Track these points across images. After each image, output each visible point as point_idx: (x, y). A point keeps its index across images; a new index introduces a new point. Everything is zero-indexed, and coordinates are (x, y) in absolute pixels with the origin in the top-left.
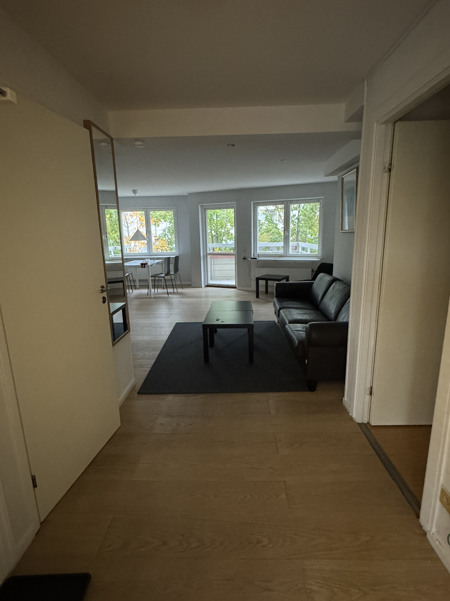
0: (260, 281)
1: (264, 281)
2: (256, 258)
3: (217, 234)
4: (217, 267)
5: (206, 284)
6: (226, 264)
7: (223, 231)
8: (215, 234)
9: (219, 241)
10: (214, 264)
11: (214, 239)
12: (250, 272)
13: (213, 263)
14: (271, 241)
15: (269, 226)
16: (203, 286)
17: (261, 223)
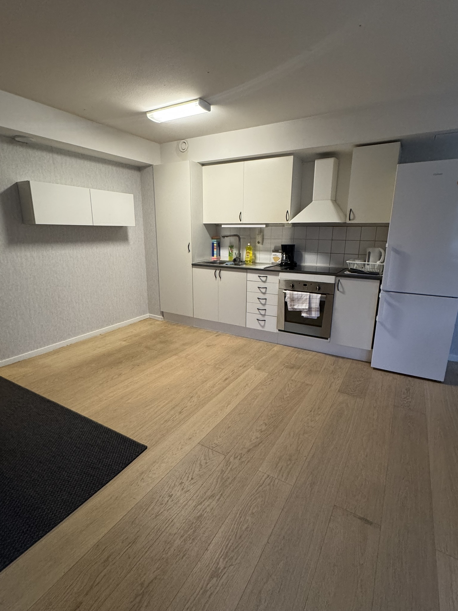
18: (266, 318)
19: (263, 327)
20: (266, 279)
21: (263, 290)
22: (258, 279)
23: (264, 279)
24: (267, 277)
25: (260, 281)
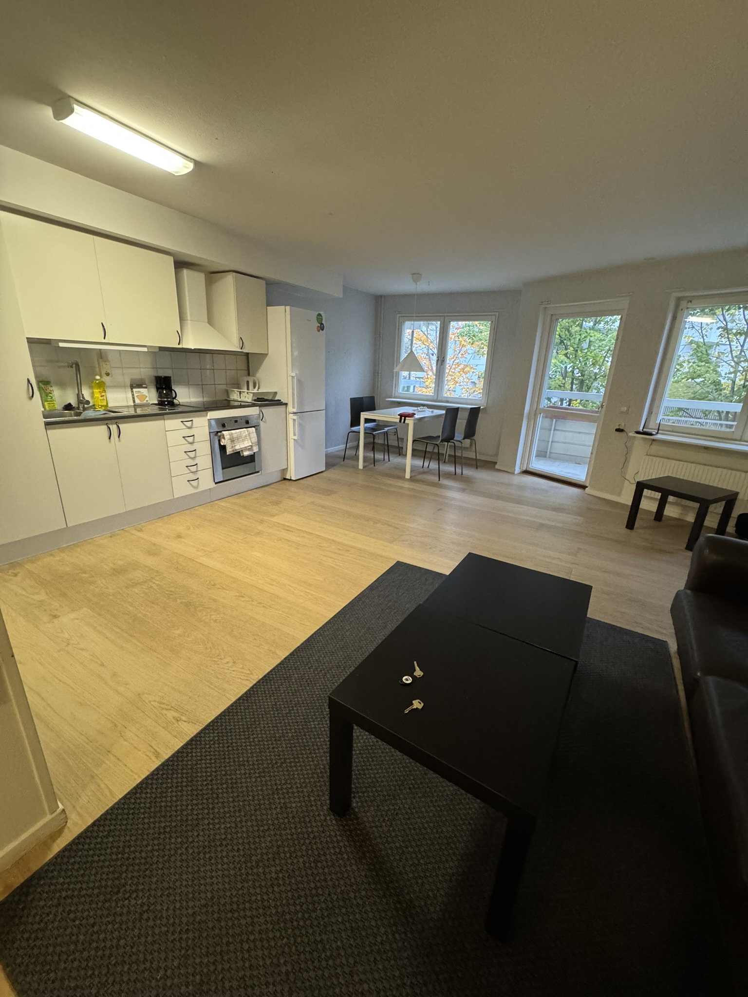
0: (646, 492)
1: (658, 495)
2: (651, 434)
3: (583, 375)
4: (559, 436)
5: (524, 469)
6: (580, 433)
7: (597, 371)
8: (580, 374)
9: (584, 389)
10: (555, 430)
11: (576, 385)
12: (626, 460)
13: (555, 427)
14: (693, 398)
15: (699, 366)
16: (517, 470)
17: (679, 362)
18: (199, 475)
19: (196, 488)
20: (192, 423)
21: (190, 439)
22: (182, 426)
23: (188, 424)
24: (192, 420)
25: (185, 427)
